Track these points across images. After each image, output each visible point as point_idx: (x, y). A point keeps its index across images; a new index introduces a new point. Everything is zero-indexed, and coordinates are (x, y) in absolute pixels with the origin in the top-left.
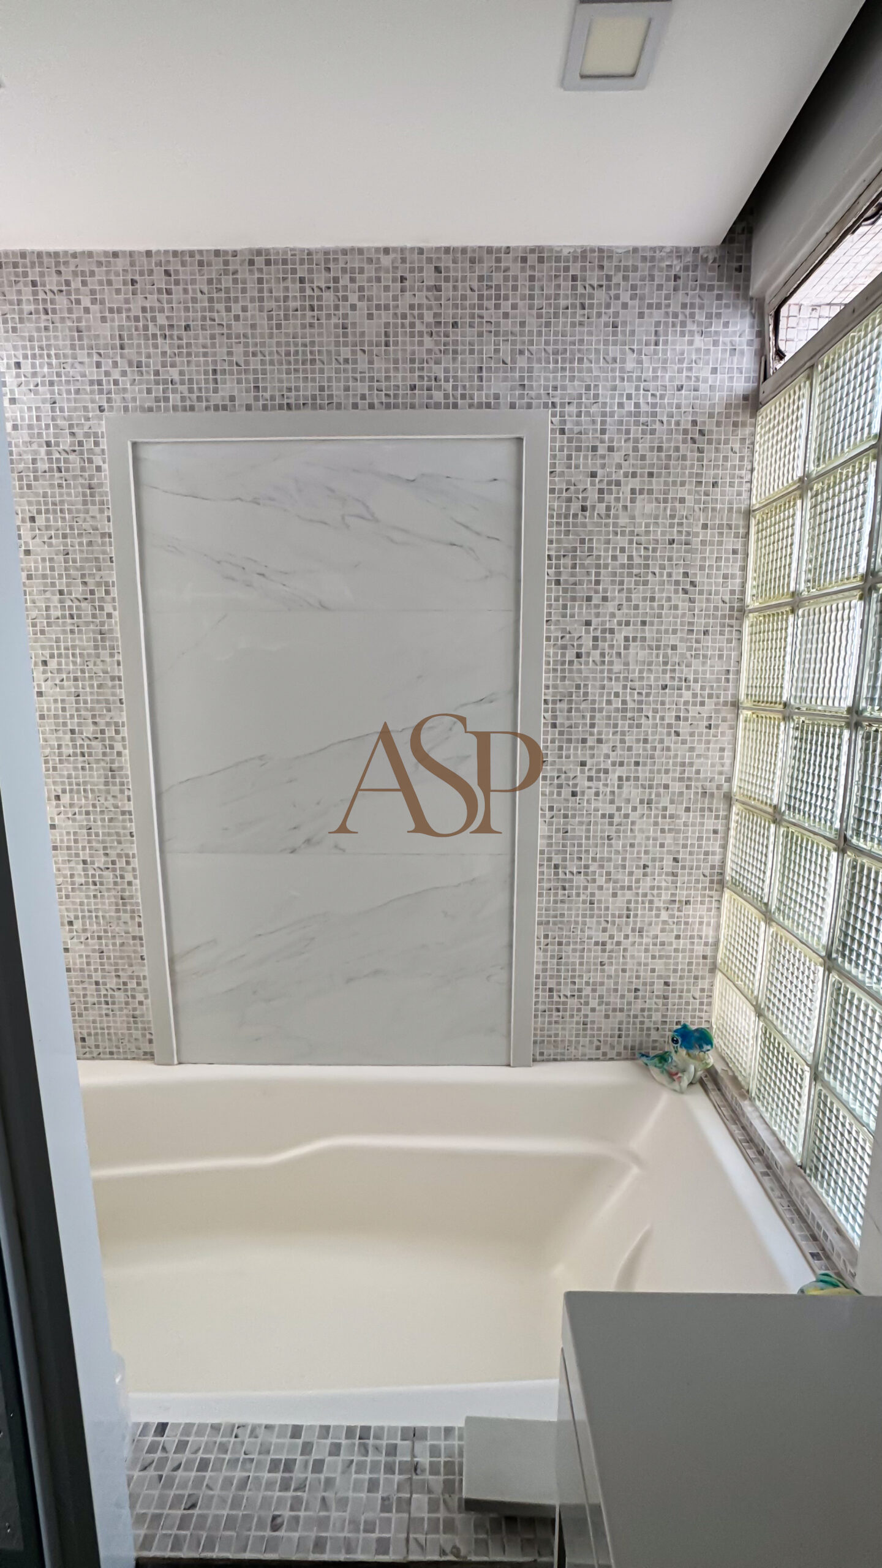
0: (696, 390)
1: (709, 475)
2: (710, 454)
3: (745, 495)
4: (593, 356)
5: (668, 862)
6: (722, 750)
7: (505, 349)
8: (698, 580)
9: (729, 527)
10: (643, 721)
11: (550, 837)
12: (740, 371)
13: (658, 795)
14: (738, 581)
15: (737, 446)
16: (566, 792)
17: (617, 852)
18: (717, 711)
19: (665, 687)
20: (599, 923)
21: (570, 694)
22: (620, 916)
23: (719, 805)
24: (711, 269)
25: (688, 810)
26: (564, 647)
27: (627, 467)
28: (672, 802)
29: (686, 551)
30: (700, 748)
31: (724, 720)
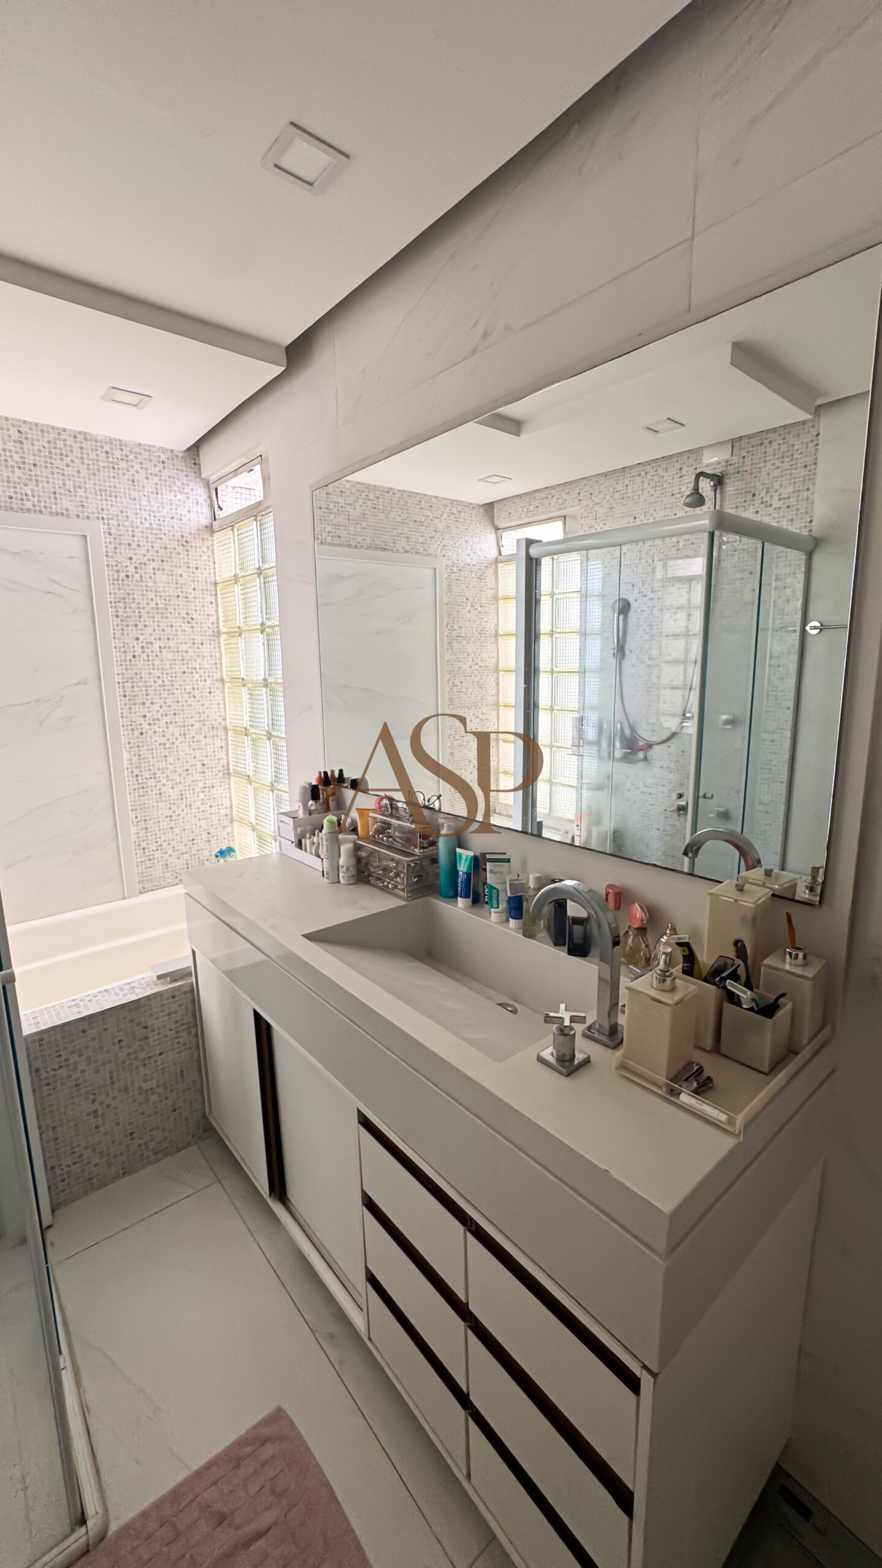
0: (181, 520)
1: (193, 564)
2: (192, 552)
3: (213, 575)
4: (122, 495)
5: (199, 766)
6: (219, 704)
7: (69, 485)
8: (194, 617)
9: (207, 590)
10: (175, 691)
11: (131, 759)
12: (202, 513)
13: (188, 730)
14: (215, 618)
15: (205, 550)
16: (137, 733)
17: (171, 764)
18: (213, 684)
19: (184, 673)
20: (166, 805)
21: (132, 678)
22: (178, 799)
23: (222, 733)
24: (181, 462)
25: (205, 737)
26: (125, 652)
27: (149, 556)
28: (197, 733)
29: (187, 602)
30: (207, 704)
31: (218, 688)
